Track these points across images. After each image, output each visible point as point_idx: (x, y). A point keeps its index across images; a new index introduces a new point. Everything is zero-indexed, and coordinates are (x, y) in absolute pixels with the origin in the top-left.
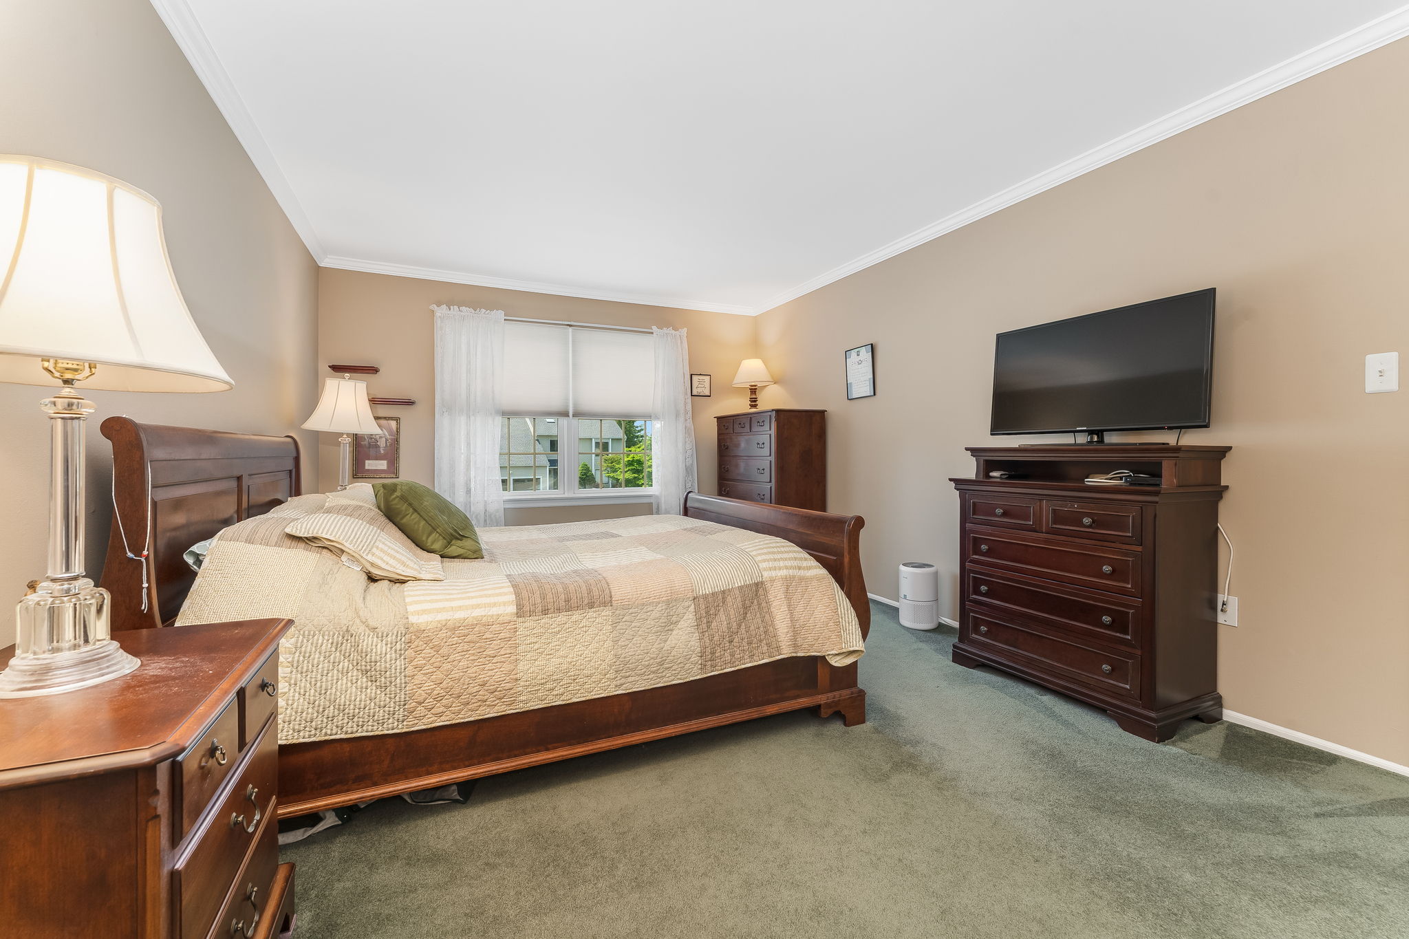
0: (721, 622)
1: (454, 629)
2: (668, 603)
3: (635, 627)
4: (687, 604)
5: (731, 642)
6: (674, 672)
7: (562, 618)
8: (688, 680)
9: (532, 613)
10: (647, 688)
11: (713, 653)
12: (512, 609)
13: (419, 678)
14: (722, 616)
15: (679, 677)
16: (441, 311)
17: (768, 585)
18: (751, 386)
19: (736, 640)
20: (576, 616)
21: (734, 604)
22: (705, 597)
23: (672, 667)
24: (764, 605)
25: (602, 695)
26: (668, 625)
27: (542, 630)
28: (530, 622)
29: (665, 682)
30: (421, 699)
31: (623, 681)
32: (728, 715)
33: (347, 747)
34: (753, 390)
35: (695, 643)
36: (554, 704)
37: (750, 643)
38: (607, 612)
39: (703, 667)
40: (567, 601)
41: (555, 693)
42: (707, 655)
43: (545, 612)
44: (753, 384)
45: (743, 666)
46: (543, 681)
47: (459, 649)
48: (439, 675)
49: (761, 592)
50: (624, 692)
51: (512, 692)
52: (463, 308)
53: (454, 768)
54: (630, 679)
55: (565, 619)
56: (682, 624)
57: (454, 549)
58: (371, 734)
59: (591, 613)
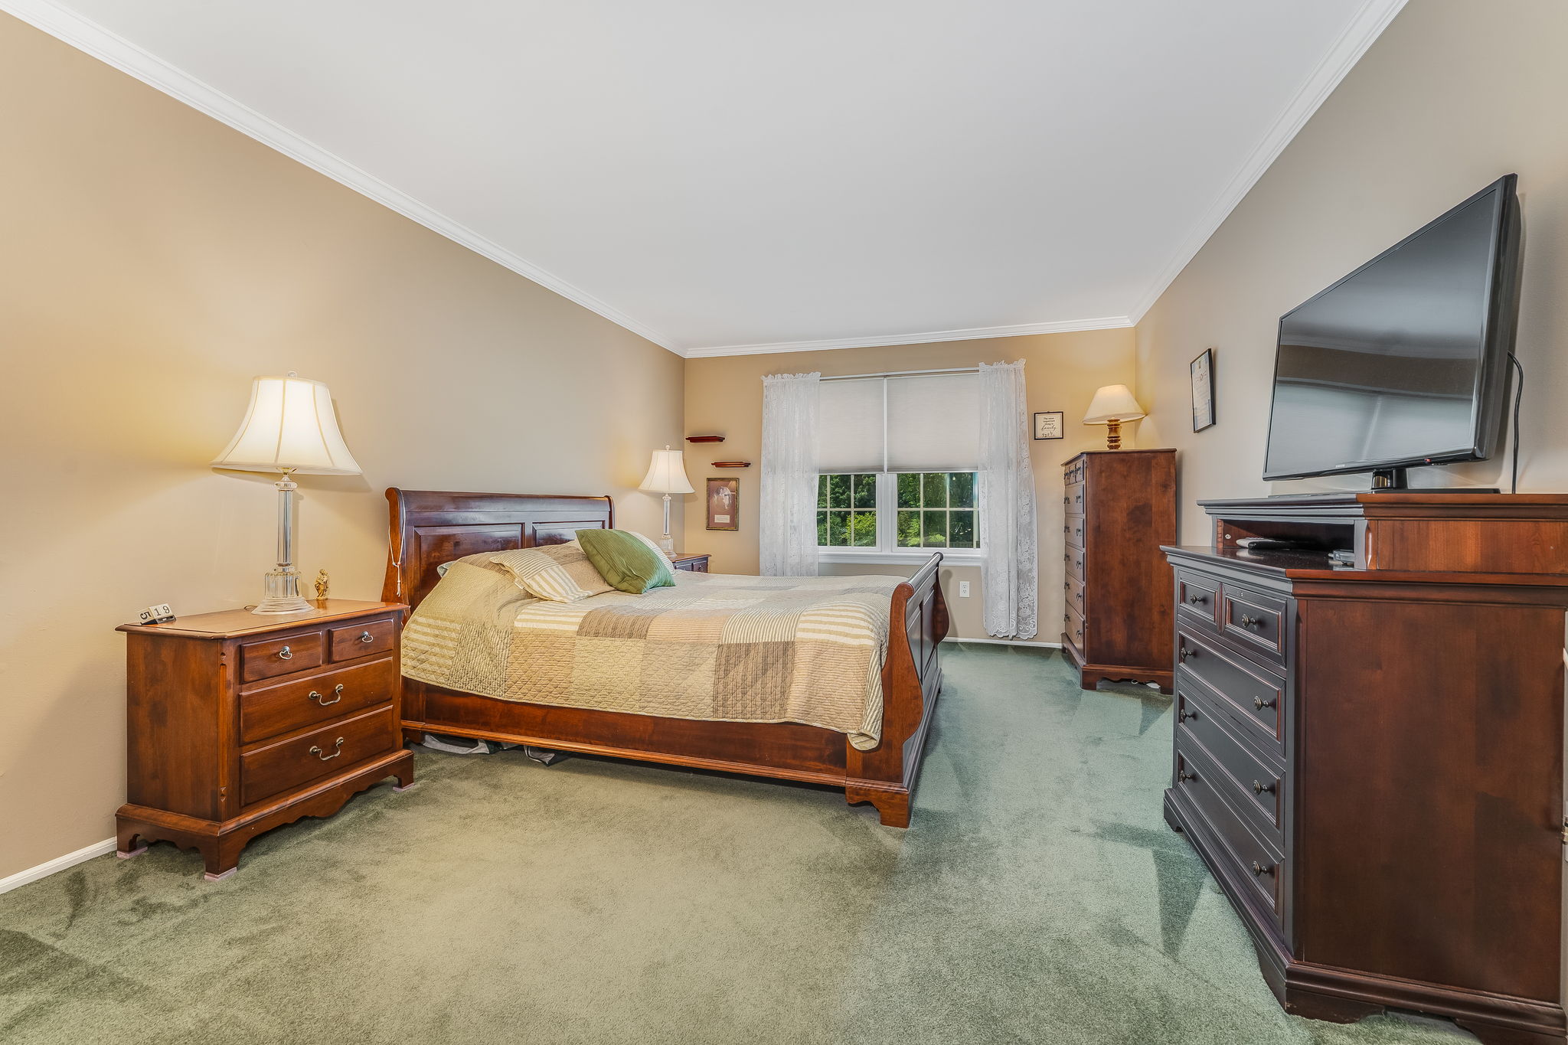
0: (737, 674)
1: (537, 636)
2: (693, 645)
3: (661, 661)
4: (710, 649)
5: (744, 694)
6: (688, 708)
7: (607, 641)
8: (700, 719)
9: (587, 634)
10: (664, 716)
11: (725, 700)
12: (576, 628)
13: (516, 665)
14: (741, 667)
15: (692, 714)
16: (768, 381)
17: (798, 646)
18: (1110, 421)
19: (749, 693)
20: (618, 642)
21: (756, 659)
22: (729, 646)
23: (686, 703)
24: (789, 665)
25: (629, 712)
26: (691, 666)
27: (592, 648)
28: (585, 640)
29: (681, 715)
30: (514, 680)
31: (645, 704)
32: (741, 765)
33: (479, 701)
34: (1114, 427)
35: (709, 687)
36: (595, 708)
37: (764, 700)
38: (641, 643)
39: (715, 711)
40: (614, 629)
41: (595, 700)
42: (720, 699)
43: (596, 634)
44: (1113, 418)
45: (754, 721)
46: (587, 688)
47: (539, 651)
48: (525, 666)
49: (790, 652)
50: (646, 714)
51: (567, 690)
52: (785, 375)
53: (534, 736)
54: (652, 704)
55: (609, 643)
56: (704, 667)
57: (624, 586)
58: (489, 696)
59: (629, 642)
